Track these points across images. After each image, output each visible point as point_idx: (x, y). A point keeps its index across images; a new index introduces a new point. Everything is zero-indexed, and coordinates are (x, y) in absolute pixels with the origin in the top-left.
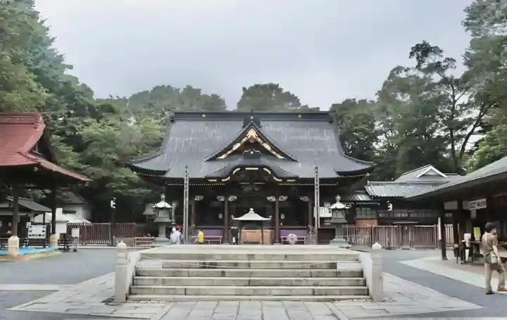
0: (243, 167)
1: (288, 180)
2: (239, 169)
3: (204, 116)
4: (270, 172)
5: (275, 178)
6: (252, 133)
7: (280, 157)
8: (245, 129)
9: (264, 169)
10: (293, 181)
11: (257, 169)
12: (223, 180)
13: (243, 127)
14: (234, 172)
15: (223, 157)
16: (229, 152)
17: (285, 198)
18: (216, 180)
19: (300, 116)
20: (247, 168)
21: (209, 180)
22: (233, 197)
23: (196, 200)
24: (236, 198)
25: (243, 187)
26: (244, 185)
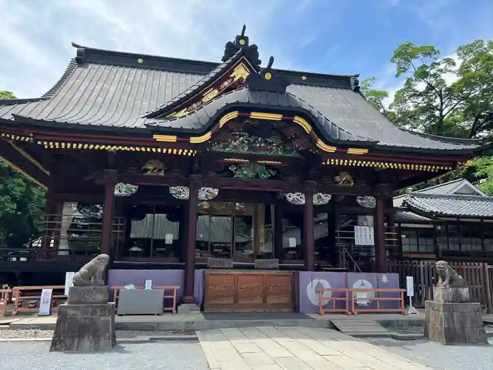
1: (350, 151)
2: (234, 115)
4: (308, 129)
5: (320, 143)
6: (241, 72)
9: (298, 120)
10: (362, 151)
11: (278, 117)
12: (194, 140)
14: (223, 121)
15: (182, 113)
16: (194, 106)
17: (326, 198)
18: (173, 139)
19: (304, 78)
20: (254, 115)
21: (158, 138)
22: (211, 189)
23: (116, 192)
24: (216, 192)
25: (232, 168)
26: (236, 164)
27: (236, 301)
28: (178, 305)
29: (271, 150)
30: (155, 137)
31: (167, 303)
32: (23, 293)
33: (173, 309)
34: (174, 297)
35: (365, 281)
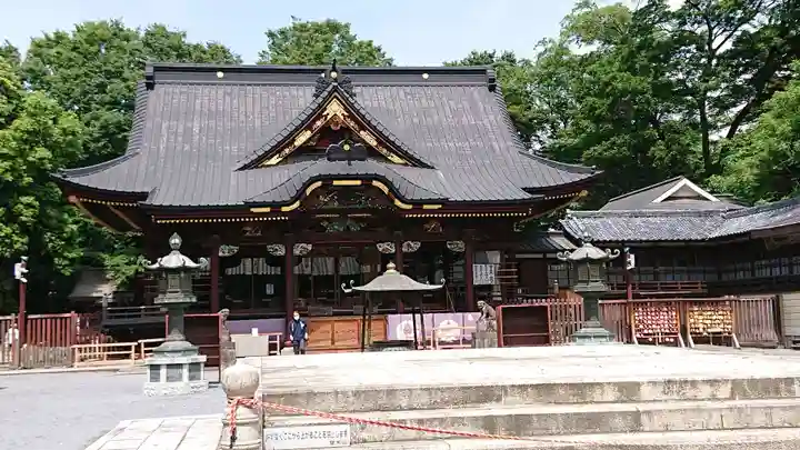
0: (327, 179)
1: (425, 207)
2: (319, 184)
3: (220, 74)
4: (386, 190)
5: (398, 203)
6: (335, 109)
7: (396, 159)
8: (320, 100)
9: (375, 183)
10: (436, 207)
11: (359, 182)
12: (284, 209)
13: (317, 96)
14: (308, 191)
15: (274, 160)
16: (287, 151)
17: (416, 246)
18: (268, 210)
19: (426, 76)
20: (336, 183)
21: (254, 210)
22: (304, 245)
23: (220, 254)
24: (310, 247)
25: (325, 224)
26: (327, 219)
27: (333, 343)
28: (281, 348)
29: (361, 203)
30: (252, 210)
31: (272, 347)
32: (147, 345)
33: (278, 352)
34: (278, 342)
35: (451, 321)
